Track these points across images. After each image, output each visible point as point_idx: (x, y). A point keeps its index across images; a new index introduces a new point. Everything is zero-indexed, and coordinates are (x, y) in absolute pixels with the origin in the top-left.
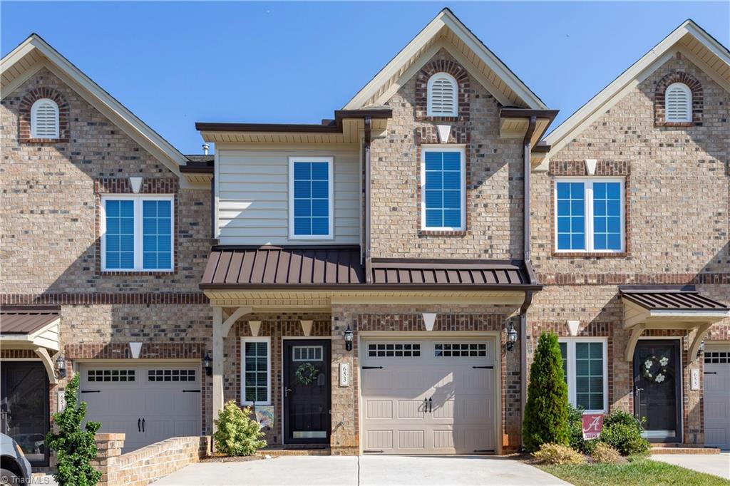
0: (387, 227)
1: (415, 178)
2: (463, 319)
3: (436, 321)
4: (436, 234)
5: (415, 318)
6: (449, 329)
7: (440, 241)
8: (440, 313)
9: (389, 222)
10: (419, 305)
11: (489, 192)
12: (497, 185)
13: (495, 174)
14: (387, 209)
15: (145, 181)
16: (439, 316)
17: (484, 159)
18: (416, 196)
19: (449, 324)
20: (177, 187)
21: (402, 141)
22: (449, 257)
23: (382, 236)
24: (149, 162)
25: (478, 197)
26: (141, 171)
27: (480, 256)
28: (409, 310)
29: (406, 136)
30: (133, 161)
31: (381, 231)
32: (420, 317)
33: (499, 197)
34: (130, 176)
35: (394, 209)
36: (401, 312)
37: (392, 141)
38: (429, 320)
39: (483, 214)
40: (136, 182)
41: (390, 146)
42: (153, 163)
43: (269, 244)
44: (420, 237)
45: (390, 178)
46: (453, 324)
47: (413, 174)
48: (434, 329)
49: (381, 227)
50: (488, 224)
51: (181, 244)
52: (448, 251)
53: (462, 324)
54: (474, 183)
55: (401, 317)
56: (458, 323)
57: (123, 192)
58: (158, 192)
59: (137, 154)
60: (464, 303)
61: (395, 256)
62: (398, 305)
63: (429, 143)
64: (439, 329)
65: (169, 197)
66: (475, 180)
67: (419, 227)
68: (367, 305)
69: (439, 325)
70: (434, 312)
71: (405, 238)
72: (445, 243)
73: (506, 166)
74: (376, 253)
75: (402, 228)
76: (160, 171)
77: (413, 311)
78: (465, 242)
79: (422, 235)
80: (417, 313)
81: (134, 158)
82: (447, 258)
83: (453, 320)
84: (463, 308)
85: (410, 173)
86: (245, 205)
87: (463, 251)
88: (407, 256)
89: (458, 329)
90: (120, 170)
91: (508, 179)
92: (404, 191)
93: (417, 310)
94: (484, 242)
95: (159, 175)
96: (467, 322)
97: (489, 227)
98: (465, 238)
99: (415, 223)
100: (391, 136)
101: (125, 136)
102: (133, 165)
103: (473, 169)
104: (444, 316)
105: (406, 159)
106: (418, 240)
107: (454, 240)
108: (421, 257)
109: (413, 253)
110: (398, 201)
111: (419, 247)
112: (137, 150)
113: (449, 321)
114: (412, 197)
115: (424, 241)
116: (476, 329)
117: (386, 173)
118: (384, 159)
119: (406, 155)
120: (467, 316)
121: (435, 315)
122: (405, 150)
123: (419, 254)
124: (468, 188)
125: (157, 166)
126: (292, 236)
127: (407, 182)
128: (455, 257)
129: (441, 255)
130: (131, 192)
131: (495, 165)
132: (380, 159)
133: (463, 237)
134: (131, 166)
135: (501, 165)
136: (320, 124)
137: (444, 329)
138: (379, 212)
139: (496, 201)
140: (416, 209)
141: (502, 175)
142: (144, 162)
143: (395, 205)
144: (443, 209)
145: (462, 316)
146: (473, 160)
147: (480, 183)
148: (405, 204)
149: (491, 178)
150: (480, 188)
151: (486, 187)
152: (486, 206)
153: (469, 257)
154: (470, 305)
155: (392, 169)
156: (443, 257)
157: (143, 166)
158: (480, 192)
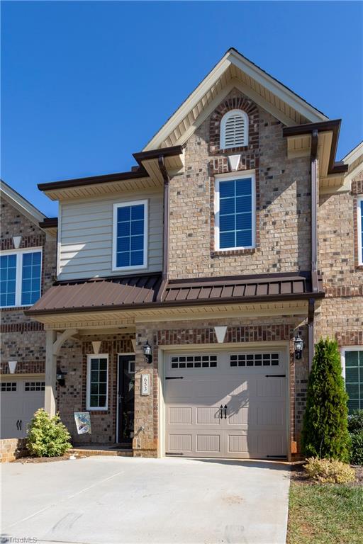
0: (184, 252)
1: (208, 206)
2: (252, 331)
3: (226, 334)
4: (226, 253)
5: (207, 332)
6: (238, 340)
7: (230, 260)
8: (231, 326)
9: (185, 247)
10: (212, 320)
11: (277, 211)
12: (285, 204)
13: (284, 193)
14: (184, 235)
15: (23, 239)
16: (229, 329)
17: (272, 181)
18: (209, 221)
19: (238, 335)
20: (44, 240)
21: (198, 175)
22: (240, 273)
23: (179, 259)
24: (26, 224)
25: (267, 216)
26: (21, 232)
27: (268, 270)
28: (203, 324)
29: (201, 170)
30: (16, 225)
31: (178, 255)
32: (212, 330)
33: (287, 214)
34: (13, 236)
35: (190, 235)
36: (195, 327)
37: (188, 176)
38: (221, 332)
39: (272, 231)
40: (17, 240)
41: (187, 181)
42: (29, 224)
43: (97, 276)
44: (212, 258)
45: (186, 208)
46: (243, 335)
47: (207, 202)
48: (225, 341)
49: (178, 252)
50: (276, 240)
51: (46, 284)
52: (238, 268)
53: (251, 335)
54: (263, 204)
55: (195, 331)
56: (247, 335)
57: (8, 249)
58: (32, 246)
59: (18, 220)
60: (253, 316)
61: (191, 276)
62: (193, 321)
63: (221, 173)
64: (230, 341)
65: (39, 249)
66: (264, 199)
67: (212, 249)
68: (165, 322)
69: (229, 337)
70: (225, 326)
71: (199, 260)
72: (235, 261)
73: (294, 184)
74: (174, 276)
75: (197, 252)
76: (34, 230)
77: (206, 325)
78: (254, 259)
79: (214, 255)
80: (209, 327)
81: (16, 223)
82: (237, 274)
83: (243, 332)
84: (252, 321)
85: (205, 202)
86: (80, 247)
87: (252, 267)
88: (201, 276)
89: (247, 340)
90: (7, 233)
91: (296, 196)
92: (200, 218)
93: (210, 324)
94: (272, 257)
95: (32, 233)
96: (256, 333)
97: (277, 242)
98: (255, 255)
99: (208, 245)
100: (188, 172)
101: (11, 207)
102: (15, 227)
103: (261, 191)
104: (234, 328)
105: (201, 190)
106: (211, 261)
107: (244, 258)
108: (214, 275)
109: (207, 272)
110: (193, 227)
111: (212, 267)
112: (18, 216)
113: (238, 334)
114: (206, 222)
115: (216, 261)
116: (265, 340)
117: (184, 204)
118: (181, 193)
119: (201, 186)
120: (256, 328)
121: (226, 327)
122: (200, 182)
123: (212, 273)
124: (258, 209)
125: (31, 227)
126: (115, 268)
127: (201, 211)
128: (245, 273)
129: (232, 272)
130: (14, 248)
131: (283, 184)
132: (179, 193)
133: (252, 254)
134: (15, 229)
135: (288, 184)
136: (130, 171)
137: (234, 341)
138: (176, 239)
139: (284, 218)
140: (209, 233)
141: (290, 193)
142: (23, 224)
143: (191, 232)
144: (236, 231)
145: (251, 328)
146: (262, 183)
147: (269, 203)
148: (200, 230)
149: (279, 198)
150: (269, 208)
151: (274, 206)
152: (274, 223)
153: (258, 272)
154: (259, 317)
155: (188, 200)
156: (233, 274)
157: (22, 228)
158: (269, 211)
